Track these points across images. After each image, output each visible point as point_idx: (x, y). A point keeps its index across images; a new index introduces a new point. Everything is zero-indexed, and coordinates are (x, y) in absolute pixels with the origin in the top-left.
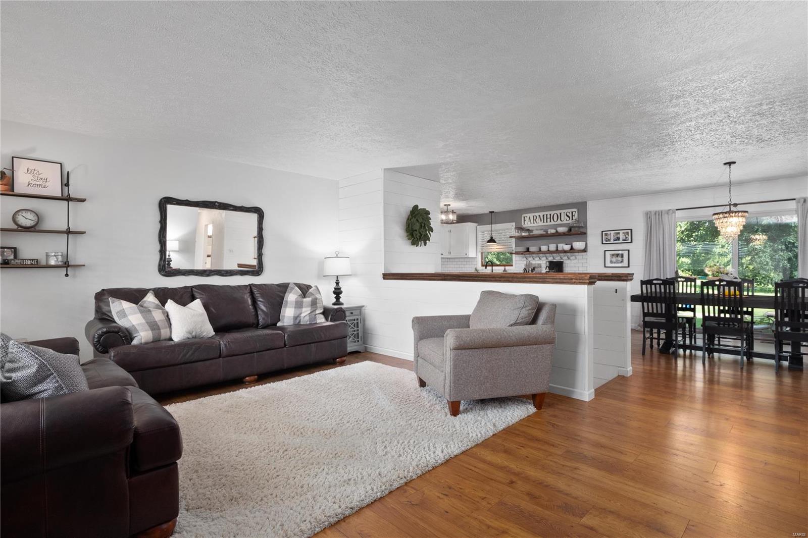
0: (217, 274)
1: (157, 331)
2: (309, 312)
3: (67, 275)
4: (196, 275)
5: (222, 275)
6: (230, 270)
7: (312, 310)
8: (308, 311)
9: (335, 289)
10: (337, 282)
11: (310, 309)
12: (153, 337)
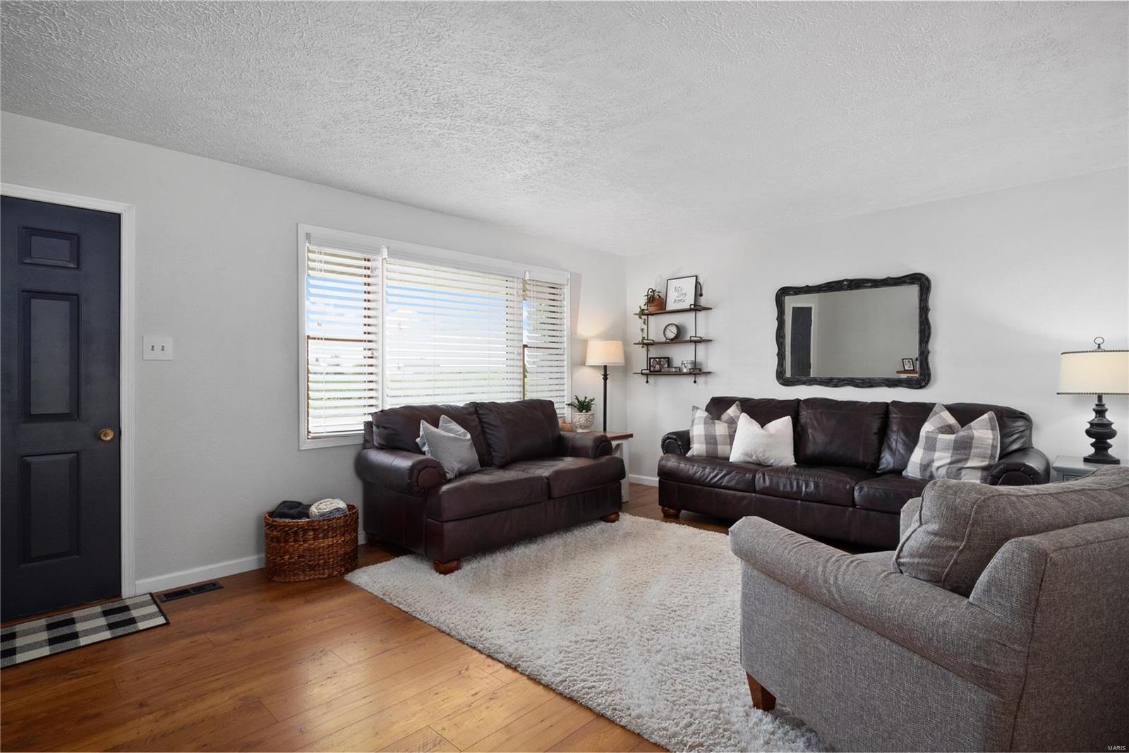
0: (849, 385)
1: (712, 446)
2: (948, 461)
3: (695, 382)
4: (820, 385)
5: (857, 386)
6: (869, 379)
7: (954, 458)
8: (947, 457)
9: (1092, 424)
10: (1100, 408)
11: (950, 455)
12: (707, 452)
